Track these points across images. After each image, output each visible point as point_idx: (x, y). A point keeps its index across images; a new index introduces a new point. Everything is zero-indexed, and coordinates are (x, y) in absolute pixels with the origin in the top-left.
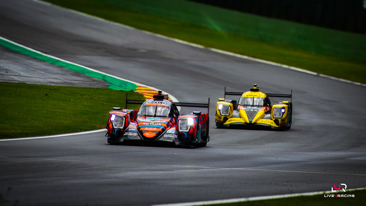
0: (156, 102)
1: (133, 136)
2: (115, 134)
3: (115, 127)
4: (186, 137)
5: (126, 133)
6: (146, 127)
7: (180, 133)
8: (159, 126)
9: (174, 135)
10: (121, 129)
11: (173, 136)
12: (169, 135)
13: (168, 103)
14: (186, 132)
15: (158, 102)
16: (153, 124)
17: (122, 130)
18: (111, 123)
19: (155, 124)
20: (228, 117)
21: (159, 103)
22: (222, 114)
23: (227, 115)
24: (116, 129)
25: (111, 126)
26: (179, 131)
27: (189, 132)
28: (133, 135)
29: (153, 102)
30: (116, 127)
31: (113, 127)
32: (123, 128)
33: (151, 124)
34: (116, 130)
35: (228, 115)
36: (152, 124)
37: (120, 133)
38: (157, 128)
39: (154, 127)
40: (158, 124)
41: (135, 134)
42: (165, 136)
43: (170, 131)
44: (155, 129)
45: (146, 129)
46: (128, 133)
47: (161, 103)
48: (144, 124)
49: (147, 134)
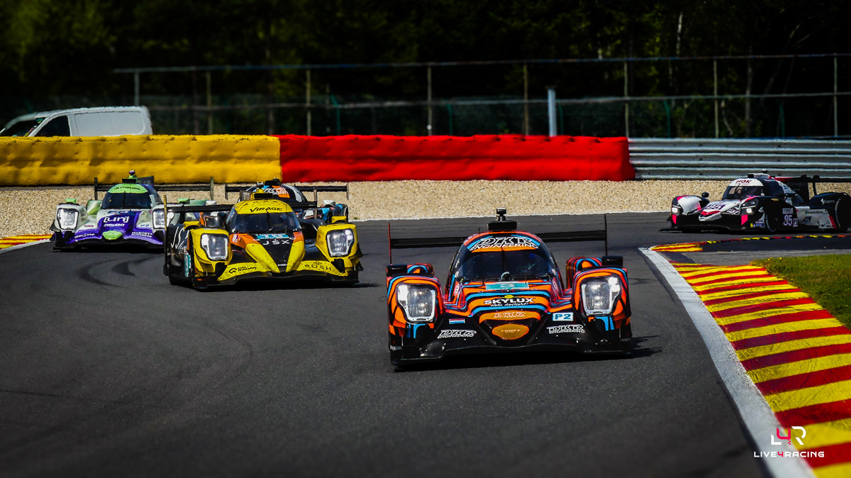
0: (500, 242)
1: (465, 338)
2: (415, 336)
3: (411, 319)
4: (607, 329)
5: (442, 331)
6: (494, 311)
7: (590, 319)
8: (529, 304)
9: (574, 326)
10: (429, 322)
11: (571, 327)
12: (561, 327)
13: (531, 240)
14: (606, 315)
15: (505, 239)
16: (512, 301)
17: (432, 326)
18: (398, 308)
19: (518, 300)
20: (226, 263)
21: (508, 241)
22: (211, 258)
23: (222, 258)
24: (416, 322)
25: (399, 316)
26: (585, 313)
27: (614, 315)
28: (465, 335)
29: (492, 240)
30: (415, 319)
31: (406, 319)
32: (434, 319)
33: (505, 302)
34: (415, 327)
35: (225, 257)
36: (509, 302)
37: (427, 333)
38: (525, 310)
39: (519, 309)
40: (526, 300)
41: (470, 333)
42: (552, 330)
43: (561, 316)
44: (521, 315)
45: (497, 316)
46: (448, 331)
47: (515, 241)
48: (488, 302)
49: (502, 331)
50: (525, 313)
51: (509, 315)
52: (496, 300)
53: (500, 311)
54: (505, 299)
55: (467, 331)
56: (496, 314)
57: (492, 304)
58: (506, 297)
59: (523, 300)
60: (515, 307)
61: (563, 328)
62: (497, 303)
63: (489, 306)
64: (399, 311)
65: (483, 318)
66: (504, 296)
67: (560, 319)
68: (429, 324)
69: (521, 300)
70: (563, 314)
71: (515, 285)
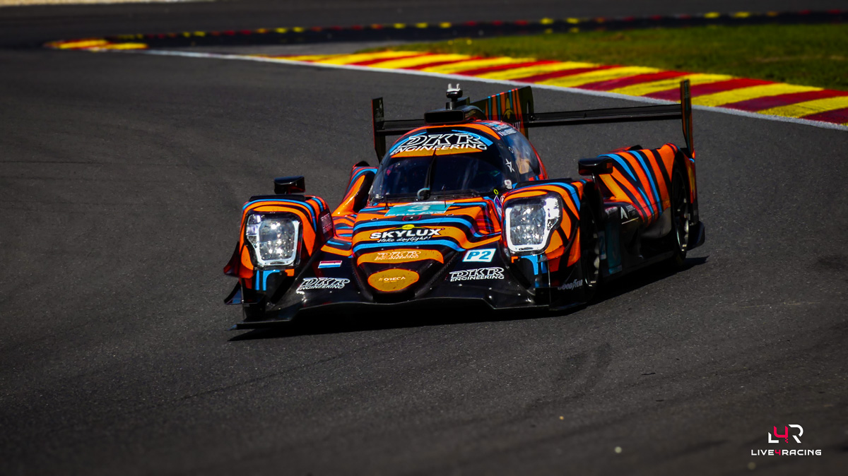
0: (433, 141)
1: (331, 289)
2: (265, 289)
3: (262, 262)
4: (535, 273)
5: (305, 280)
6: (378, 249)
7: (513, 258)
9: (490, 269)
10: (288, 267)
11: (485, 272)
12: (471, 271)
13: (479, 137)
14: (536, 252)
15: (441, 136)
16: (409, 234)
17: (290, 273)
18: (245, 247)
19: (418, 233)
21: (443, 141)
24: (268, 268)
25: (246, 259)
26: (508, 250)
27: (547, 251)
28: (333, 286)
30: (268, 263)
31: (255, 262)
32: (295, 262)
33: (400, 235)
34: (266, 274)
36: (404, 236)
37: (282, 282)
38: (422, 247)
39: (413, 247)
40: (429, 232)
41: (341, 283)
42: (455, 275)
43: (478, 253)
44: (414, 255)
45: (381, 257)
46: (312, 279)
47: (453, 140)
48: (375, 235)
49: (381, 279)
50: (420, 252)
51: (398, 256)
52: (388, 232)
53: (387, 249)
54: (401, 231)
55: (337, 280)
56: (379, 253)
57: (381, 238)
58: (404, 227)
59: (426, 232)
60: (410, 244)
61: (473, 274)
62: (387, 238)
63: (375, 242)
64: (246, 252)
65: (363, 259)
66: (401, 226)
67: (475, 259)
68: (287, 271)
69: (422, 232)
70: (481, 251)
71: (431, 208)
